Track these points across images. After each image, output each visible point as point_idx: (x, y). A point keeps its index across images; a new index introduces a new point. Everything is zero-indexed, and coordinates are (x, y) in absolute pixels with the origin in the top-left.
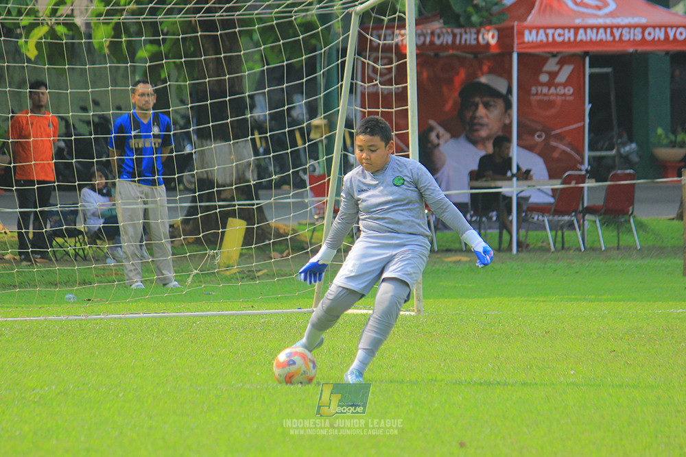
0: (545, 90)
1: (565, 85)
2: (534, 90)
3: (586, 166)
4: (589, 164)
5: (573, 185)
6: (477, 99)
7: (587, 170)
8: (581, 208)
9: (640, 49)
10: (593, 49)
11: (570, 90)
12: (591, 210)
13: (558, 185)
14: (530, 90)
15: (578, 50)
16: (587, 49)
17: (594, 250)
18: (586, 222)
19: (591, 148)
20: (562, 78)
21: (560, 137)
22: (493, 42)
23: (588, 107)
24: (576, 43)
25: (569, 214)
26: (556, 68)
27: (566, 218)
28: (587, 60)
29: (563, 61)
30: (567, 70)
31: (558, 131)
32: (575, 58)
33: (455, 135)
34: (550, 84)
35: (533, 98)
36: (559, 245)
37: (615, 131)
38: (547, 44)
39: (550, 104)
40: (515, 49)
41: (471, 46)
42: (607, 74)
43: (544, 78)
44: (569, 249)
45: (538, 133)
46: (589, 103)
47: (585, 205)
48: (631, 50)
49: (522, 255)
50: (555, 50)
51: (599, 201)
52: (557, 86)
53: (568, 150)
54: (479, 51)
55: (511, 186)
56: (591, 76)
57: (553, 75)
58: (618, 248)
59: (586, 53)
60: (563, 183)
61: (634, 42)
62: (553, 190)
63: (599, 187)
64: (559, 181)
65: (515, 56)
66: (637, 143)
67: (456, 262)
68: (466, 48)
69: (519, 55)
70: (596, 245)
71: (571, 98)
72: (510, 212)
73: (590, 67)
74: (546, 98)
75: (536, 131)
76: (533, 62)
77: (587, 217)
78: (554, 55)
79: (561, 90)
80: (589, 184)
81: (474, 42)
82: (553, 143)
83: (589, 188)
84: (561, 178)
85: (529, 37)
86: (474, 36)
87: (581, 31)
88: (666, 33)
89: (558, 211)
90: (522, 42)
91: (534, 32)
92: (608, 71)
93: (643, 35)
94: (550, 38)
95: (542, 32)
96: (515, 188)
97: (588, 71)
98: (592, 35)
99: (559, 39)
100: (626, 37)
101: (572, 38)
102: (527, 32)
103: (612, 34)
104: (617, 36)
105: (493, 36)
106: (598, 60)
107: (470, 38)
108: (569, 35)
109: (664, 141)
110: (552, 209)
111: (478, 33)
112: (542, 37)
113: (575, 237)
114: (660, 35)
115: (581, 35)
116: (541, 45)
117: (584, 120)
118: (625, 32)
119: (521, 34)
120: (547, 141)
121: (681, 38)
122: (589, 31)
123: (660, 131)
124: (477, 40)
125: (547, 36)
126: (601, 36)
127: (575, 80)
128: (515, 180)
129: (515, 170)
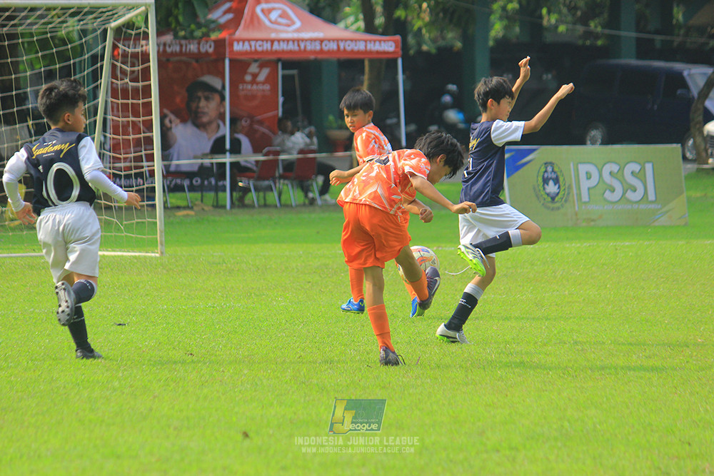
0: (249, 87)
1: (264, 83)
2: (241, 87)
5: (271, 157)
6: (200, 94)
8: (277, 175)
9: (320, 57)
10: (284, 57)
11: (267, 87)
12: (284, 176)
13: (261, 158)
14: (238, 87)
15: (273, 57)
16: (279, 56)
17: (287, 206)
18: (281, 186)
20: (261, 77)
21: (261, 123)
22: (211, 50)
23: (281, 100)
24: (272, 52)
25: (268, 179)
26: (257, 71)
27: (266, 183)
28: (280, 65)
29: (262, 66)
30: (264, 73)
31: (259, 117)
32: (273, 61)
33: (184, 121)
34: (254, 82)
35: (241, 93)
36: (261, 203)
37: (300, 117)
38: (251, 53)
39: (253, 97)
40: (227, 55)
41: (194, 54)
42: (292, 77)
43: (248, 78)
44: (269, 206)
45: (245, 118)
46: (283, 95)
48: (312, 57)
49: (234, 211)
50: (256, 57)
52: (257, 84)
53: (266, 131)
54: (198, 57)
55: (224, 158)
56: (284, 77)
57: (255, 76)
58: (305, 204)
59: (279, 60)
60: (265, 155)
61: (314, 52)
62: (257, 162)
64: (261, 154)
65: (227, 62)
66: (316, 127)
67: (184, 216)
68: (191, 55)
69: (231, 61)
70: (288, 202)
71: (267, 93)
72: (224, 178)
73: (283, 68)
74: (249, 93)
75: (243, 117)
76: (240, 66)
77: (282, 181)
78: (256, 61)
79: (261, 87)
81: (196, 51)
82: (256, 127)
84: (261, 152)
85: (237, 47)
86: (196, 46)
87: (276, 43)
88: (338, 46)
89: (260, 178)
90: (232, 51)
91: (241, 43)
92: (294, 72)
93: (321, 44)
94: (253, 48)
95: (246, 43)
96: (227, 159)
97: (280, 73)
98: (283, 46)
99: (259, 49)
100: (309, 48)
101: (269, 48)
102: (235, 44)
103: (299, 46)
104: (302, 47)
105: (210, 47)
106: (288, 65)
107: (193, 47)
108: (267, 46)
109: (335, 125)
110: (256, 175)
111: (199, 44)
112: (246, 47)
113: (272, 197)
114: (333, 46)
115: (276, 47)
116: (246, 53)
117: (277, 109)
118: (308, 43)
119: (231, 45)
120: (251, 125)
121: (349, 49)
122: (281, 43)
123: (331, 118)
124: (199, 49)
125: (251, 46)
126: (291, 47)
127: (271, 79)
128: (228, 154)
129: (228, 146)
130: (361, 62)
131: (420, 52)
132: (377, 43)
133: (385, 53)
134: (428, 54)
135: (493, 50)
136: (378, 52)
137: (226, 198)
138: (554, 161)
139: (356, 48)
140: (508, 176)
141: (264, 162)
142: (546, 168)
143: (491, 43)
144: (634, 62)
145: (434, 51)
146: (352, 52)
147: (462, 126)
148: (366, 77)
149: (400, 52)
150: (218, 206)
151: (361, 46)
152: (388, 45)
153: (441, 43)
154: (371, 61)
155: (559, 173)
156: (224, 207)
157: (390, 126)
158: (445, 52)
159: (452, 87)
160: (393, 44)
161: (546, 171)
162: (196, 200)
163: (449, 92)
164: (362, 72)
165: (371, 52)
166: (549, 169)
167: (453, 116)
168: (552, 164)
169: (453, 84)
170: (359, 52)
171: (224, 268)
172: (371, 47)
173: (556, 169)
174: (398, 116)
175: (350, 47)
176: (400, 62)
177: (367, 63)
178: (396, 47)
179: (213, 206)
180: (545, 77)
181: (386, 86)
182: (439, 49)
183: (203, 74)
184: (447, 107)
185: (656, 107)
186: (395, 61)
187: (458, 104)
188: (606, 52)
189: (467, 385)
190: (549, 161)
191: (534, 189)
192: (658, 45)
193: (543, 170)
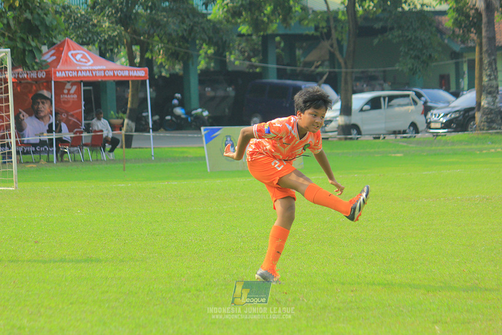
0: (66, 96)
1: (73, 94)
2: (62, 96)
3: (83, 127)
4: (84, 126)
5: (78, 135)
6: (39, 100)
7: (83, 129)
8: (81, 144)
9: (104, 79)
10: (84, 80)
12: (86, 145)
13: (73, 135)
14: (60, 96)
15: (78, 80)
17: (87, 161)
18: (84, 150)
19: (85, 120)
20: (72, 91)
21: (72, 116)
22: (44, 77)
23: (83, 103)
24: (78, 77)
25: (76, 146)
26: (70, 87)
27: (76, 149)
28: (82, 84)
29: (73, 84)
30: (74, 88)
31: (71, 113)
32: (77, 83)
33: (30, 115)
34: (68, 93)
35: (62, 100)
36: (73, 159)
37: (94, 113)
38: (66, 78)
39: (66, 102)
40: (53, 80)
41: (34, 79)
42: (90, 90)
43: (66, 91)
44: (77, 161)
45: (63, 114)
46: (84, 101)
47: (83, 143)
48: (100, 80)
49: (58, 164)
50: (69, 80)
51: (89, 141)
52: (70, 95)
53: (76, 120)
54: (37, 81)
55: (52, 136)
56: (84, 91)
57: (69, 90)
58: (97, 160)
59: (82, 81)
60: (75, 134)
61: (101, 77)
62: (71, 137)
63: (89, 136)
64: (72, 133)
67: (31, 167)
68: (32, 79)
69: (54, 82)
71: (76, 100)
72: (53, 147)
73: (84, 86)
74: (66, 100)
76: (60, 85)
77: (84, 147)
78: (68, 82)
79: (72, 96)
80: (85, 134)
81: (35, 77)
82: (70, 118)
83: (85, 136)
84: (72, 131)
85: (58, 75)
86: (36, 74)
87: (80, 72)
88: (114, 73)
89: (72, 146)
90: (56, 77)
91: (60, 73)
92: (90, 88)
93: (104, 73)
94: (67, 75)
95: (63, 72)
96: (54, 136)
97: (82, 88)
98: (84, 74)
99: (70, 75)
100: (98, 75)
101: (76, 75)
102: (57, 73)
103: (92, 73)
104: (94, 74)
105: (43, 74)
106: (86, 84)
107: (34, 75)
108: (75, 74)
109: (114, 116)
110: (70, 145)
111: (37, 73)
112: (63, 74)
113: (79, 156)
114: (111, 74)
115: (80, 74)
116: (63, 78)
117: (81, 108)
118: (97, 72)
119: (55, 73)
120: (67, 117)
121: (119, 75)
122: (83, 72)
123: (112, 112)
124: (37, 76)
125: (66, 74)
126: (88, 74)
127: (78, 92)
128: (54, 133)
129: (54, 129)
130: (128, 82)
131: (160, 76)
132: (135, 72)
133: (139, 77)
134: (164, 77)
135: (200, 75)
136: (135, 77)
137: (53, 157)
138: (230, 135)
139: (123, 75)
140: (207, 143)
141: (74, 137)
142: (227, 138)
143: (199, 72)
144: (276, 81)
145: (168, 76)
146: (122, 76)
147: (183, 116)
148: (130, 90)
149: (148, 77)
150: (49, 161)
151: (126, 73)
152: (141, 73)
153: (172, 71)
154: (133, 81)
155: (234, 142)
156: (53, 162)
157: (144, 117)
158: (174, 77)
159: (178, 95)
160: (144, 73)
161: (227, 140)
162: (37, 158)
163: (176, 98)
164: (128, 87)
165: (132, 77)
166: (229, 139)
167: (179, 111)
168: (230, 136)
169: (179, 93)
170: (125, 77)
171: (50, 195)
172: (132, 74)
173: (232, 139)
174: (148, 111)
175: (120, 74)
176: (148, 82)
177: (130, 82)
178: (146, 73)
179: (47, 162)
180: (228, 89)
181: (141, 95)
182: (170, 75)
183: (40, 90)
184: (175, 106)
185: (288, 105)
186: (146, 81)
187: (181, 104)
188: (260, 75)
189: (177, 256)
190: (229, 134)
191: (221, 150)
192: (288, 72)
193: (225, 139)
